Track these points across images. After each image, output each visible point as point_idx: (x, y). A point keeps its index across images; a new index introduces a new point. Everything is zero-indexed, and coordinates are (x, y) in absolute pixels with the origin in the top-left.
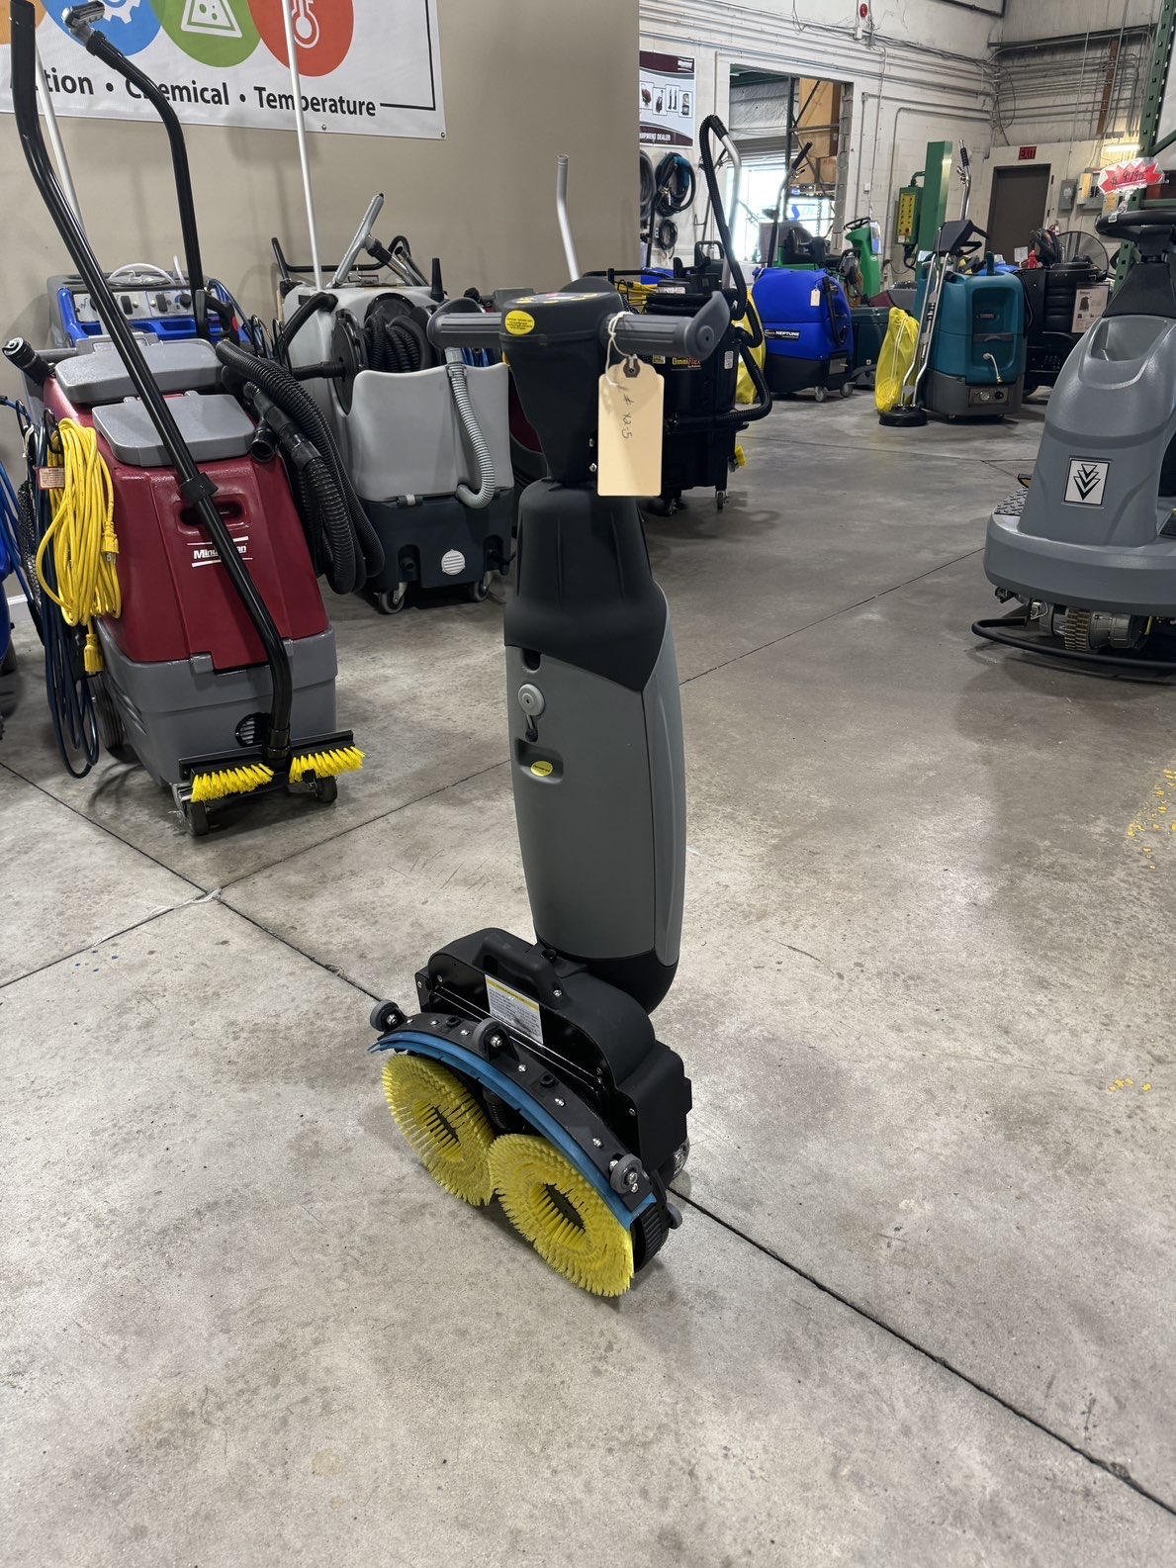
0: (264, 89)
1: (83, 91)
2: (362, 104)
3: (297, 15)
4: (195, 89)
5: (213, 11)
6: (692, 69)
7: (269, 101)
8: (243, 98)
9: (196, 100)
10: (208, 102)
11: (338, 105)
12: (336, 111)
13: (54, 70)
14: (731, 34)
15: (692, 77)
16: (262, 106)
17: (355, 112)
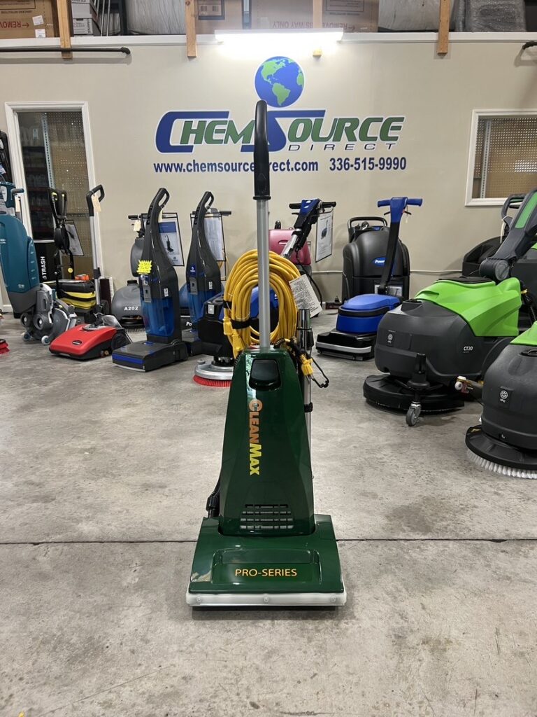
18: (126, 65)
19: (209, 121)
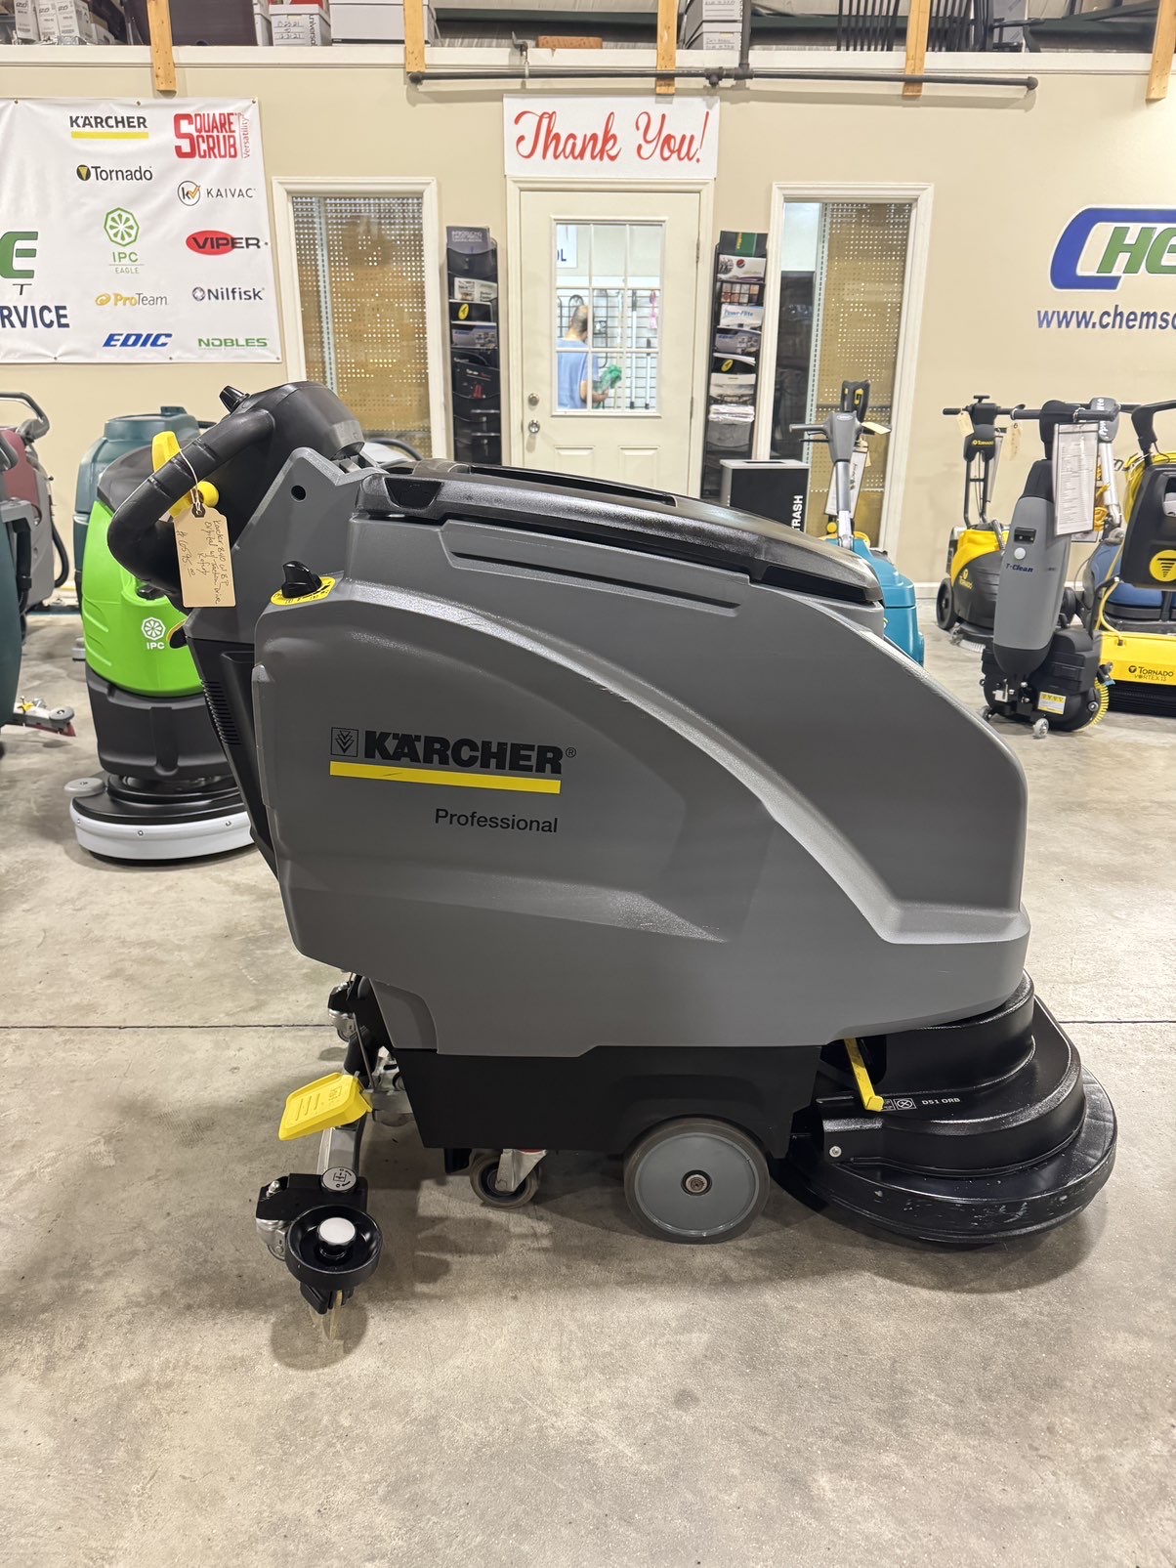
18: (1021, 112)
19: (1161, 227)
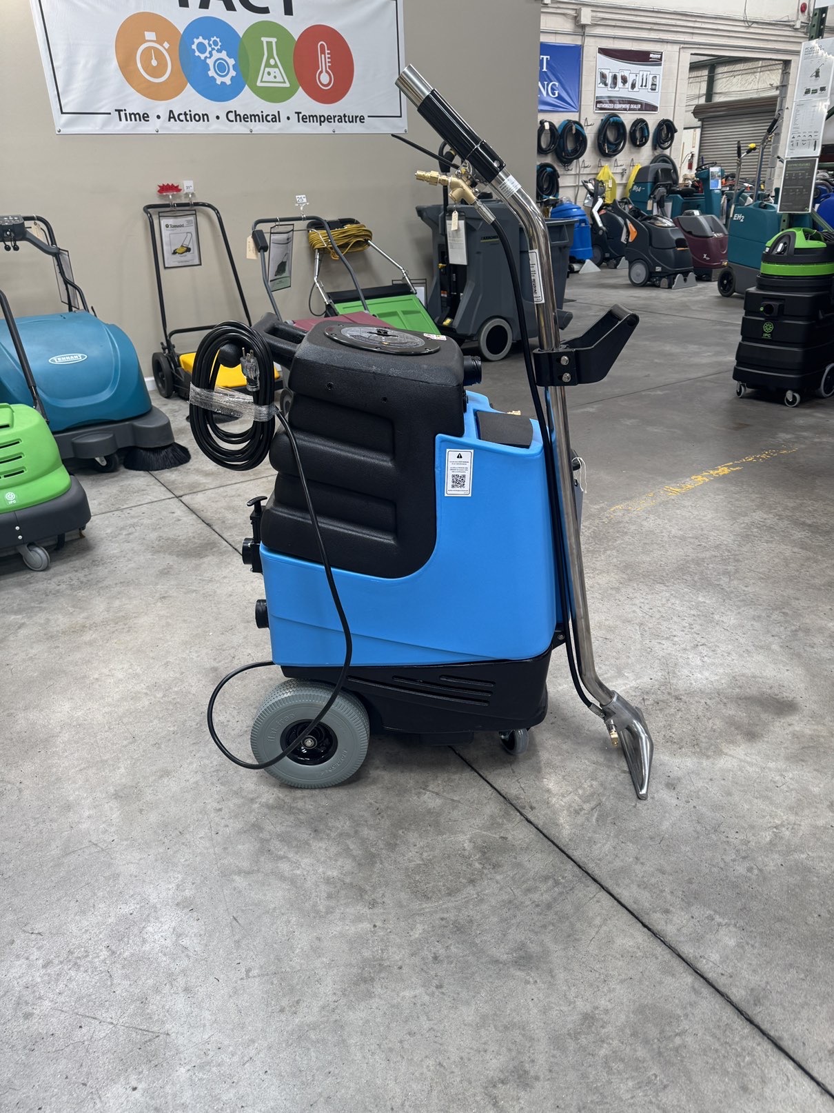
0: (301, 113)
1: (204, 121)
2: (356, 117)
3: (321, 72)
4: (262, 115)
5: (275, 74)
6: (661, 59)
7: (303, 119)
8: (288, 118)
9: (263, 121)
10: (269, 121)
11: (341, 119)
12: (341, 122)
13: (190, 111)
14: (693, 33)
15: (660, 65)
16: (299, 121)
17: (352, 121)
